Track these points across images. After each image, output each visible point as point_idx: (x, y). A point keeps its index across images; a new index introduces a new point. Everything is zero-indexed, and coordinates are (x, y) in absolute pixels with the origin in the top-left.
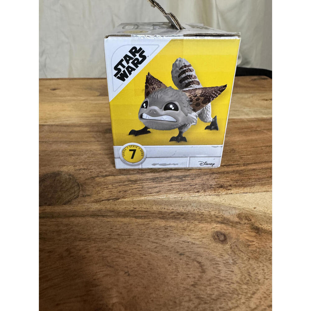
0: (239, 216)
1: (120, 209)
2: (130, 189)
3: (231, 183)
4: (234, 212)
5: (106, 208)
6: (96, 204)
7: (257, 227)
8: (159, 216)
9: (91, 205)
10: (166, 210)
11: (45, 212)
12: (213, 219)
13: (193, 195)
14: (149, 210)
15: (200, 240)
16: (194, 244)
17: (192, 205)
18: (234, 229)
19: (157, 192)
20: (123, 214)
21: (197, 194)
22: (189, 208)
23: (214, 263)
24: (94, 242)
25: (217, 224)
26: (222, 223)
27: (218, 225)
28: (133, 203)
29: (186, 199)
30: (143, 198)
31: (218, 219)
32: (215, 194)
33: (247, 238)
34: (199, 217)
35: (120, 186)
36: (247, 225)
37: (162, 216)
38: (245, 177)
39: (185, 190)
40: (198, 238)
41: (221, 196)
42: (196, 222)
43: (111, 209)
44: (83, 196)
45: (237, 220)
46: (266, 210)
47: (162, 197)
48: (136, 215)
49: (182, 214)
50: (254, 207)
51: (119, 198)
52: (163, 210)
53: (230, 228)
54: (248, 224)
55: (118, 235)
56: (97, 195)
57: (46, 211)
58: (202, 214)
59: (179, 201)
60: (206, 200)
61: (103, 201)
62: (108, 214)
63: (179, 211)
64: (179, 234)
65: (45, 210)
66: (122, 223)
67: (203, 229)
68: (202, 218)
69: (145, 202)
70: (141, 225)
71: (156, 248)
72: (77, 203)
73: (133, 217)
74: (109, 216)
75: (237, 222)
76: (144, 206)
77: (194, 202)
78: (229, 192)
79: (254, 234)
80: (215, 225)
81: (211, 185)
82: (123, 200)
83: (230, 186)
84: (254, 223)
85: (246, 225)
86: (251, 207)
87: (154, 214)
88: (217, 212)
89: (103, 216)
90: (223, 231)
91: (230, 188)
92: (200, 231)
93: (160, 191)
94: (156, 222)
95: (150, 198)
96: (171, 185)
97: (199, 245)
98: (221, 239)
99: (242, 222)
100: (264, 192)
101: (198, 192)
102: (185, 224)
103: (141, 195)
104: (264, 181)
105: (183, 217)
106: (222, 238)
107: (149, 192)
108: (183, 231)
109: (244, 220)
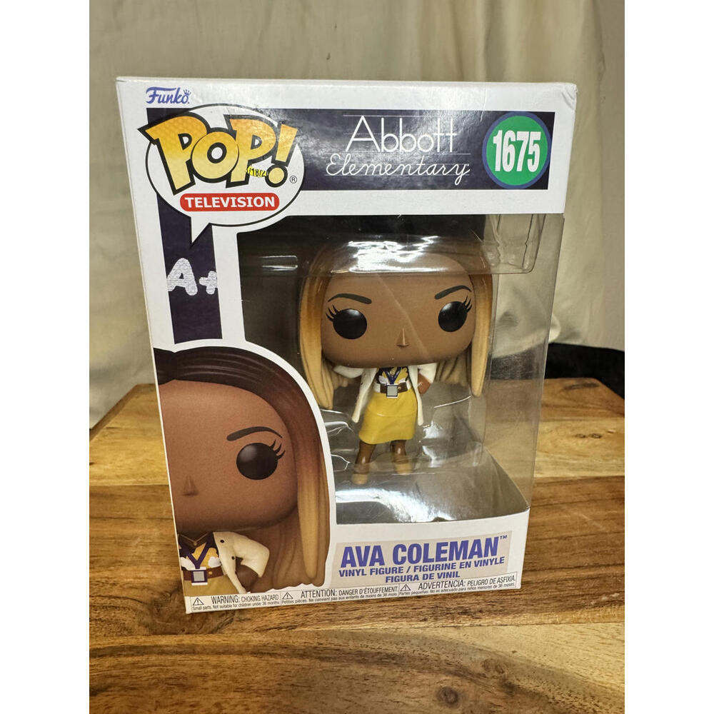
0: (486, 665)
1: (296, 644)
3: (483, 606)
4: (478, 657)
5: (275, 641)
6: (259, 634)
7: (510, 683)
8: (357, 658)
9: (253, 636)
10: (368, 649)
11: (183, 645)
12: (442, 667)
13: (416, 626)
14: (341, 648)
15: (416, 699)
16: (407, 705)
17: (413, 641)
18: (473, 684)
19: (358, 618)
20: (301, 652)
21: (423, 624)
22: (407, 648)
24: (255, 695)
25: (447, 676)
26: (455, 674)
27: (448, 678)
28: (319, 635)
29: (403, 632)
30: (334, 627)
31: (452, 669)
32: (453, 625)
33: (492, 700)
34: (420, 663)
36: (495, 680)
37: (362, 658)
38: (509, 597)
39: (403, 616)
40: (413, 696)
41: (461, 628)
42: (415, 671)
43: (283, 644)
44: (240, 620)
45: (480, 670)
46: (533, 656)
47: (365, 627)
48: (322, 655)
49: (392, 657)
50: (513, 650)
51: (296, 627)
52: (365, 649)
53: (468, 684)
54: (497, 678)
55: (293, 685)
56: (262, 620)
57: (183, 642)
58: (426, 658)
59: (392, 636)
60: (436, 634)
61: (270, 629)
62: (279, 652)
63: (390, 652)
64: (386, 689)
65: (182, 640)
66: (300, 667)
67: (424, 682)
68: (425, 665)
69: (337, 635)
70: (327, 671)
71: (347, 708)
72: (231, 632)
73: (316, 659)
74: (279, 655)
75: (479, 674)
76: (336, 641)
77: (416, 637)
78: (477, 622)
79: (503, 694)
80: (444, 678)
81: (448, 609)
82: (302, 629)
83: (481, 611)
84: (508, 677)
85: (493, 680)
86: (509, 650)
87: (350, 655)
88: (451, 656)
89: (271, 655)
90: (455, 687)
91: (479, 614)
92: (419, 686)
93: (362, 617)
94: (351, 668)
95: (346, 627)
96: (382, 607)
97: (412, 707)
98: (450, 700)
99: (488, 675)
100: (537, 624)
101: (425, 620)
102: (397, 672)
103: (332, 622)
104: (540, 605)
105: (395, 662)
106: (452, 698)
107: (346, 618)
108: (392, 683)
109: (492, 672)
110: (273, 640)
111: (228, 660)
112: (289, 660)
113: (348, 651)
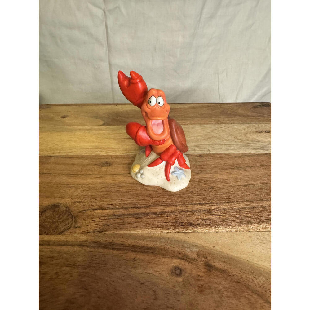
0: (198, 254)
1: (102, 241)
2: (113, 223)
3: (200, 221)
4: (195, 249)
5: (91, 239)
6: (83, 235)
7: (210, 264)
8: (132, 249)
9: (80, 236)
10: (138, 244)
12: (175, 255)
13: (164, 232)
14: (124, 243)
16: (155, 275)
17: (162, 240)
18: (190, 264)
19: (135, 227)
20: (103, 245)
21: (168, 231)
22: (158, 244)
23: (166, 292)
24: (77, 268)
25: (177, 260)
26: (182, 259)
28: (114, 236)
29: (157, 235)
30: (122, 232)
31: (180, 256)
32: (183, 231)
33: (199, 274)
35: (105, 220)
36: (202, 262)
37: (134, 249)
39: (158, 226)
40: (158, 271)
41: (188, 234)
42: (161, 257)
43: (95, 241)
44: (75, 228)
45: (195, 256)
46: (224, 249)
47: (138, 232)
48: (114, 247)
49: (150, 249)
50: (213, 246)
51: (103, 231)
52: (136, 244)
53: (187, 264)
54: (204, 261)
55: (97, 263)
56: (86, 227)
58: (168, 250)
59: (151, 237)
60: (174, 237)
61: (89, 232)
62: (92, 245)
63: (149, 246)
64: (144, 266)
65: (43, 238)
66: (102, 253)
67: (165, 263)
68: (165, 253)
69: (122, 236)
70: (116, 256)
72: (69, 234)
73: (110, 249)
74: (92, 247)
75: (194, 259)
76: (122, 240)
77: (164, 238)
78: (196, 230)
79: (205, 270)
81: (182, 223)
82: (105, 232)
83: (199, 224)
84: (209, 261)
86: (211, 246)
87: (128, 247)
88: (180, 249)
89: (88, 246)
90: (180, 266)
92: (162, 265)
93: (137, 227)
94: (128, 254)
95: (128, 232)
96: (148, 221)
98: (177, 273)
99: (199, 260)
101: (169, 229)
102: (151, 257)
103: (121, 229)
104: (230, 222)
105: (151, 251)
107: (129, 227)
108: (148, 263)
109: (201, 258)
110: (90, 238)
111: (65, 249)
112: (97, 249)
113: (127, 245)
